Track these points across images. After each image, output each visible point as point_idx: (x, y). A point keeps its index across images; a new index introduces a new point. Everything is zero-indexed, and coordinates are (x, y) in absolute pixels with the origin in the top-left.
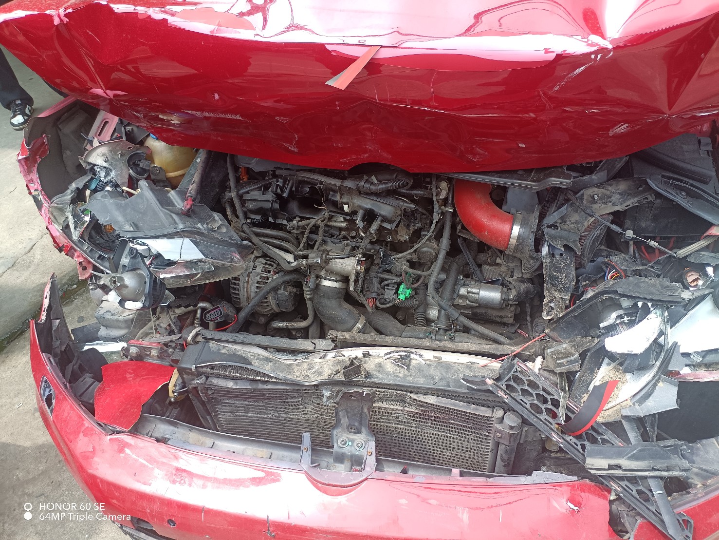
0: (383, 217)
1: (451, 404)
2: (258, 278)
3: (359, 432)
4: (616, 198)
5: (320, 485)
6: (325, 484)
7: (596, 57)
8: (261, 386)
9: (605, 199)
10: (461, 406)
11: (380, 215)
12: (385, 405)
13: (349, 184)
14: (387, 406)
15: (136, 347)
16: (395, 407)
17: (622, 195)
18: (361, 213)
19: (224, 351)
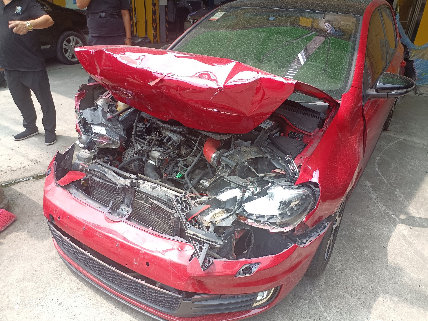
0: (173, 140)
1: (161, 205)
2: (131, 155)
3: (129, 207)
4: (253, 153)
5: (107, 219)
6: (108, 219)
7: (219, 89)
8: (106, 183)
9: (249, 153)
10: (163, 207)
11: (173, 139)
12: (142, 202)
13: (165, 126)
14: (143, 203)
15: (82, 166)
16: (145, 204)
17: (255, 152)
18: (167, 137)
19: (101, 168)
